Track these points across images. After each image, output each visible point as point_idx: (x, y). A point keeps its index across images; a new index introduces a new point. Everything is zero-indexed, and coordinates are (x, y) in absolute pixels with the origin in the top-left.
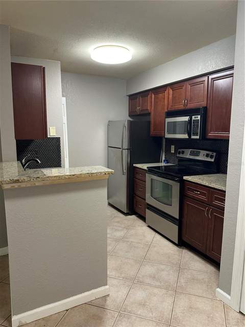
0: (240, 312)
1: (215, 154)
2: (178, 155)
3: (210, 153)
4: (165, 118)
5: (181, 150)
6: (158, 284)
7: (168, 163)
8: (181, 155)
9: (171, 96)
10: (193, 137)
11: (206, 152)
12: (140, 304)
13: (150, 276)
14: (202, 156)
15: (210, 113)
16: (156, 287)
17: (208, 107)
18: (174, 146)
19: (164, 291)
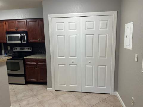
0: (55, 91)
1: (31, 48)
2: (13, 50)
3: (29, 48)
4: (6, 34)
5: (15, 48)
6: (28, 97)
7: (7, 54)
8: (15, 50)
9: (7, 25)
10: (23, 42)
11: (27, 48)
12: (27, 104)
13: (23, 97)
14: (26, 49)
15: (29, 33)
16: (28, 98)
17: (28, 31)
18: (9, 47)
19: (32, 98)
